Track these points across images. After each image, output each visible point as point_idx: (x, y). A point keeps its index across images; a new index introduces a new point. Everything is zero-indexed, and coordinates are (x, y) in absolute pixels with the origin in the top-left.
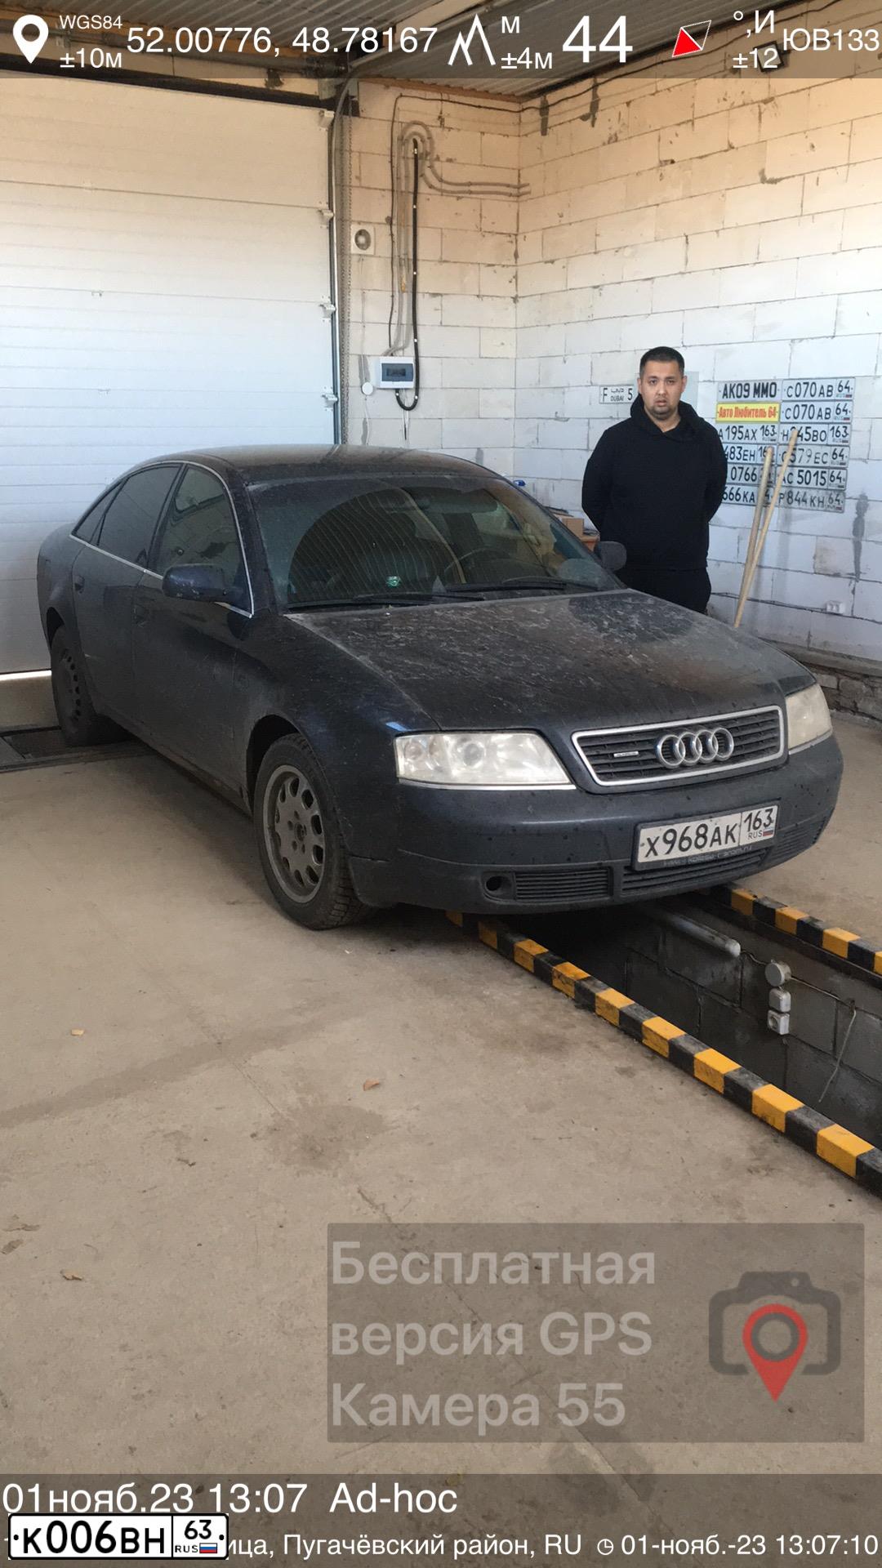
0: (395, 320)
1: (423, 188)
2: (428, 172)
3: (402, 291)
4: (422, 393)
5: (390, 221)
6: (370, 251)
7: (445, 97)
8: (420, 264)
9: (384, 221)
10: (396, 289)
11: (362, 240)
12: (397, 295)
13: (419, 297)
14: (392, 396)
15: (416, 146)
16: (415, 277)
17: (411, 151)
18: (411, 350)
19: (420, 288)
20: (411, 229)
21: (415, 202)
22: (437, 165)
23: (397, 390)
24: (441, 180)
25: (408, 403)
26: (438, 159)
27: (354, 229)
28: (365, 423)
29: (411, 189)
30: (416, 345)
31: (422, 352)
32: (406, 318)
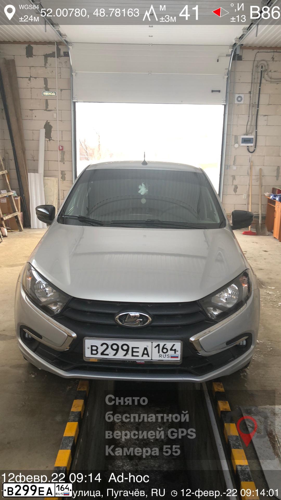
0: (249, 124)
1: (263, 81)
2: (266, 76)
3: (252, 115)
4: (257, 147)
5: (250, 93)
6: (242, 102)
7: (275, 51)
8: (260, 106)
9: (248, 93)
10: (251, 114)
11: (239, 99)
12: (250, 116)
13: (259, 116)
14: (246, 148)
15: (262, 67)
16: (258, 110)
17: (260, 70)
18: (254, 133)
19: (259, 113)
20: (257, 95)
21: (260, 86)
22: (270, 73)
23: (248, 146)
24: (271, 78)
25: (251, 150)
26: (270, 71)
27: (237, 96)
28: (235, 157)
29: (259, 82)
30: (256, 132)
31: (258, 134)
32: (254, 123)
